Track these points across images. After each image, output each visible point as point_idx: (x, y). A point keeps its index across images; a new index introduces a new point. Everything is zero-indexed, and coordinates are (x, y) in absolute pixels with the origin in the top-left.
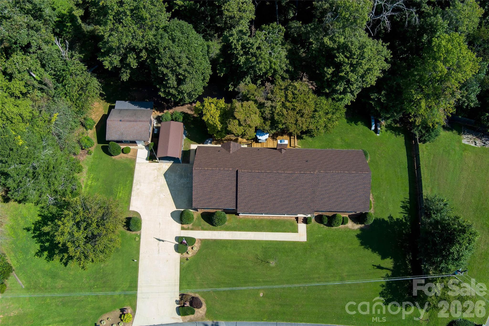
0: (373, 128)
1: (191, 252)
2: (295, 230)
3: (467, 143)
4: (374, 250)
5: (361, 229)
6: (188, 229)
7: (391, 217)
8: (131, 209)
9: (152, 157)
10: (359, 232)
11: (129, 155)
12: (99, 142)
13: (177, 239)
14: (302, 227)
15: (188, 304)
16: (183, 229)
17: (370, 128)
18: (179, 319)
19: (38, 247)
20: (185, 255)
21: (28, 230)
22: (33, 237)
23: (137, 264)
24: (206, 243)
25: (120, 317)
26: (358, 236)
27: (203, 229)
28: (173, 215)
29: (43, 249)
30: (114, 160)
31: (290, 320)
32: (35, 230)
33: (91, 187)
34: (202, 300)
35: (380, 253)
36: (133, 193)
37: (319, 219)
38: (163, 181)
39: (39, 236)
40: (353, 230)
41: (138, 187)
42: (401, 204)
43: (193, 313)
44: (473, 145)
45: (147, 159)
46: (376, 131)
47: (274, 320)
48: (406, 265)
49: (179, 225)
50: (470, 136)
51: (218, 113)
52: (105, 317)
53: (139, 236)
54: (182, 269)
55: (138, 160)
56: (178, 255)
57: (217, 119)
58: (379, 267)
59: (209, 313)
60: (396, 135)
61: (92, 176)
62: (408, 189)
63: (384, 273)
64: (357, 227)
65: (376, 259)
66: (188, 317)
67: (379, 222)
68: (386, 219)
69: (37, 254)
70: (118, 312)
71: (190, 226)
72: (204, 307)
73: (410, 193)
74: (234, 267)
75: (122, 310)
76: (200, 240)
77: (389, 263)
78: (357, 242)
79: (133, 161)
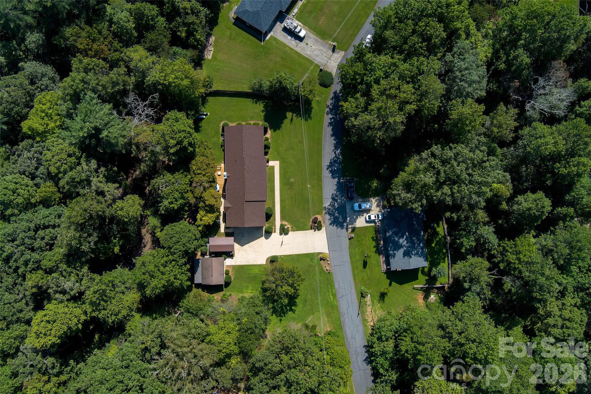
0: (204, 117)
1: (288, 226)
2: (273, 167)
3: (211, 56)
4: (282, 123)
5: (270, 129)
6: (275, 229)
7: (263, 111)
8: (265, 263)
9: (230, 255)
10: (272, 130)
11: (230, 270)
12: (222, 290)
13: (281, 234)
14: (271, 163)
15: (316, 225)
16: (275, 232)
17: (204, 118)
18: (324, 229)
19: (290, 313)
20: (290, 229)
21: (281, 320)
22: (285, 316)
23: (296, 255)
24: (282, 218)
25: (324, 260)
26: (275, 131)
27: (275, 220)
28: (267, 238)
29: (291, 310)
30: (234, 279)
31: (321, 170)
32: (280, 316)
33: (253, 290)
34: (313, 218)
35: (284, 119)
36: (255, 264)
37: (266, 154)
38: (246, 246)
39: (284, 313)
40: (272, 134)
41: (251, 261)
42: (254, 104)
43: (320, 222)
44: (212, 52)
45: (232, 258)
46: (206, 115)
47: (321, 179)
48: (290, 105)
49: (273, 234)
50: (206, 53)
51: (209, 215)
52: (325, 269)
53: (281, 256)
54: (298, 230)
55: (233, 264)
56: (290, 233)
57: (212, 215)
58: (292, 120)
59: (320, 214)
60: (208, 102)
61: (245, 291)
62: (245, 99)
63: (295, 118)
64: (269, 131)
65: (287, 122)
66: (323, 224)
67: (266, 119)
68: (264, 114)
69: (294, 313)
70: (322, 262)
71: (273, 228)
72: (316, 216)
73: (247, 98)
74: (295, 201)
75: (321, 259)
76: (281, 221)
77: (289, 115)
78: (278, 131)
79: (234, 267)
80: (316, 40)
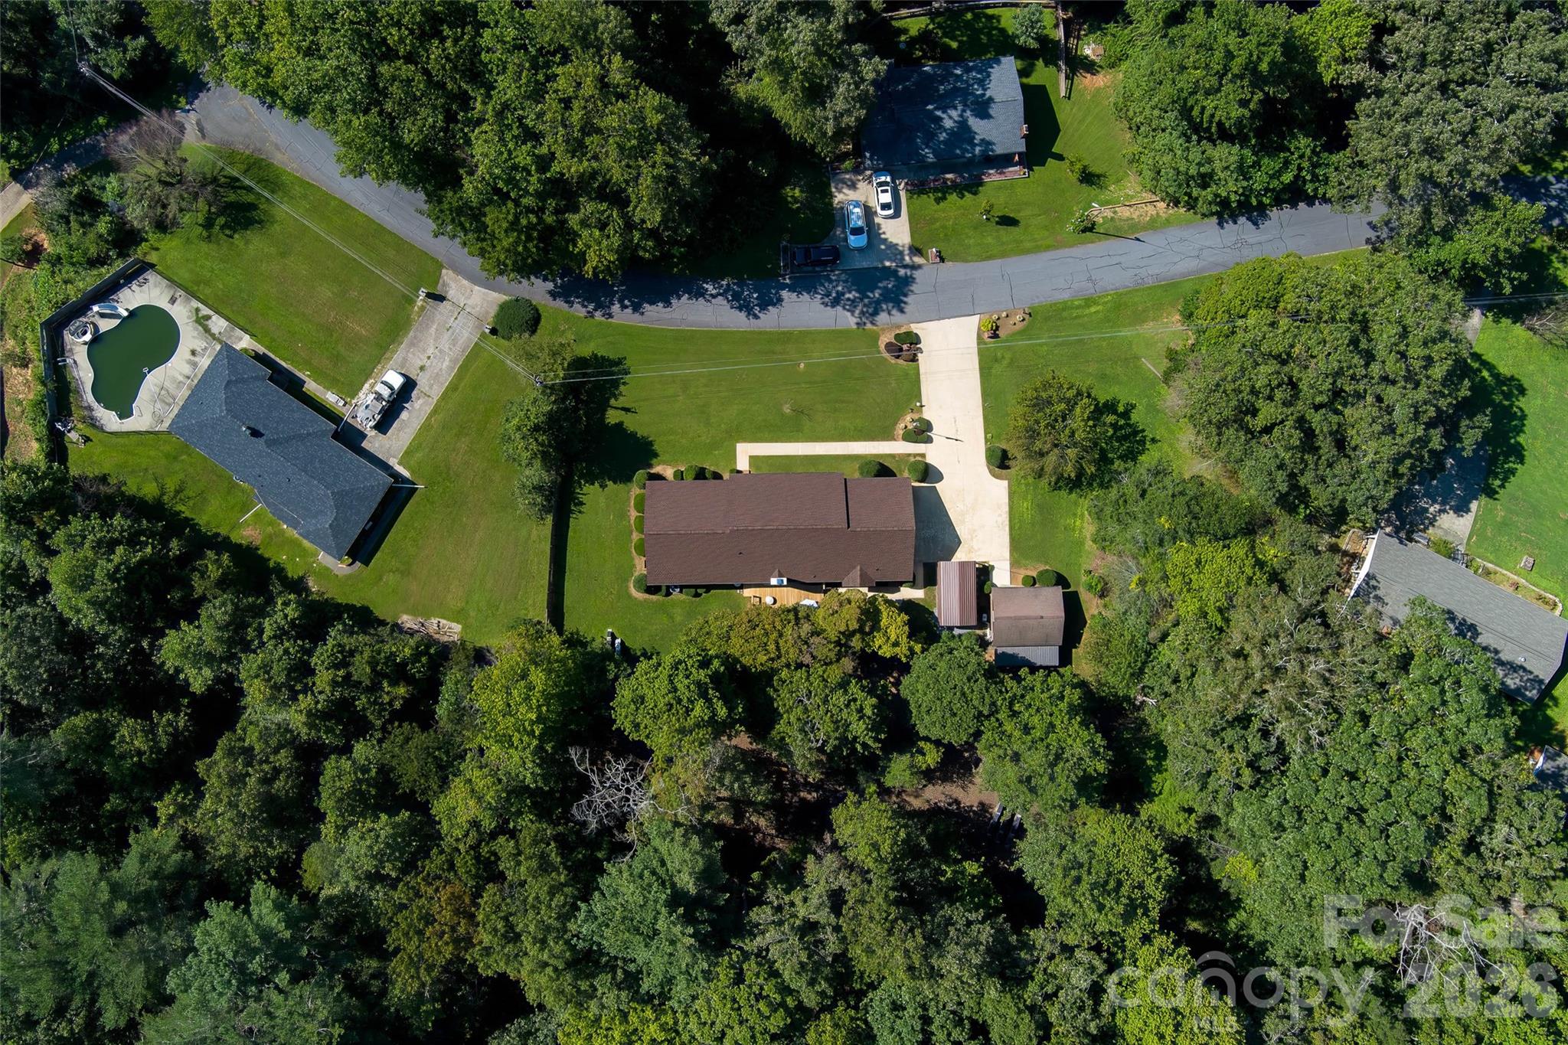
0: (618, 641)
1: (907, 421)
2: (754, 460)
3: (454, 625)
4: (633, 435)
5: (650, 466)
6: (915, 455)
7: (603, 486)
8: (1005, 483)
9: (984, 573)
10: (654, 461)
11: (1023, 573)
12: (1076, 594)
13: (929, 440)
14: (743, 464)
15: (905, 347)
16: (923, 456)
17: (622, 643)
18: (915, 328)
19: (1135, 417)
20: (916, 416)
21: (1153, 440)
22: (1143, 431)
23: (984, 401)
24: (887, 435)
25: (997, 328)
26: (656, 455)
27: (893, 456)
28: (939, 477)
29: (1126, 415)
30: (1046, 563)
31: (760, 333)
32: (1143, 442)
33: (1075, 515)
34: (886, 355)
35: (625, 430)
36: (1006, 509)
37: (717, 476)
38: (961, 530)
39: (1136, 433)
40: (665, 463)
41: (1000, 520)
42: (583, 509)
43: (897, 336)
44: (443, 622)
45: (993, 567)
46: (614, 637)
47: (784, 333)
48: (586, 415)
49: (929, 460)
50: (446, 639)
51: (884, 622)
52: (1020, 326)
53: (986, 440)
54: (919, 397)
55: (1007, 565)
56: (927, 415)
57: (885, 614)
58: (627, 410)
59: (875, 338)
60: (578, 633)
61: (1077, 535)
62: (571, 534)
63: (622, 402)
64: (657, 469)
65: (631, 423)
66: (903, 330)
67: (626, 478)
68: (610, 483)
69: (1133, 407)
70: (1001, 333)
71: (912, 459)
72: (882, 347)
73: (568, 527)
74: (843, 402)
75: (995, 336)
76: (894, 439)
77: (612, 417)
78: (656, 447)
79: (1015, 564)
80: (412, 344)
